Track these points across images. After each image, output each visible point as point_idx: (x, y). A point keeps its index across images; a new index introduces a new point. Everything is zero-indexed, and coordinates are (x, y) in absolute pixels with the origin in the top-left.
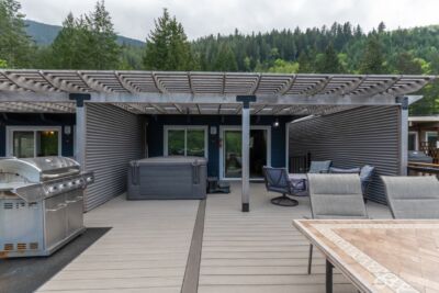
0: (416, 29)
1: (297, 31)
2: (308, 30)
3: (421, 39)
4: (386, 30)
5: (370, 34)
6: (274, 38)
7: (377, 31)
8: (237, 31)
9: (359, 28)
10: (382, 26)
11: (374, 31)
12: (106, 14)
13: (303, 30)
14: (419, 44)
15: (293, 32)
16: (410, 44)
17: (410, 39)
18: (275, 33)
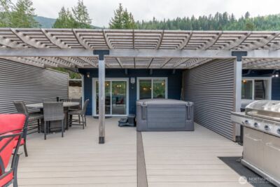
0: (270, 16)
1: (193, 18)
2: (200, 17)
3: (273, 22)
4: (250, 17)
5: (239, 20)
6: (179, 23)
7: (244, 17)
8: (154, 18)
9: (232, 16)
10: (247, 14)
11: (242, 18)
12: (84, 7)
13: (197, 18)
14: (272, 26)
15: (190, 18)
16: (266, 26)
17: (266, 23)
18: (178, 19)
